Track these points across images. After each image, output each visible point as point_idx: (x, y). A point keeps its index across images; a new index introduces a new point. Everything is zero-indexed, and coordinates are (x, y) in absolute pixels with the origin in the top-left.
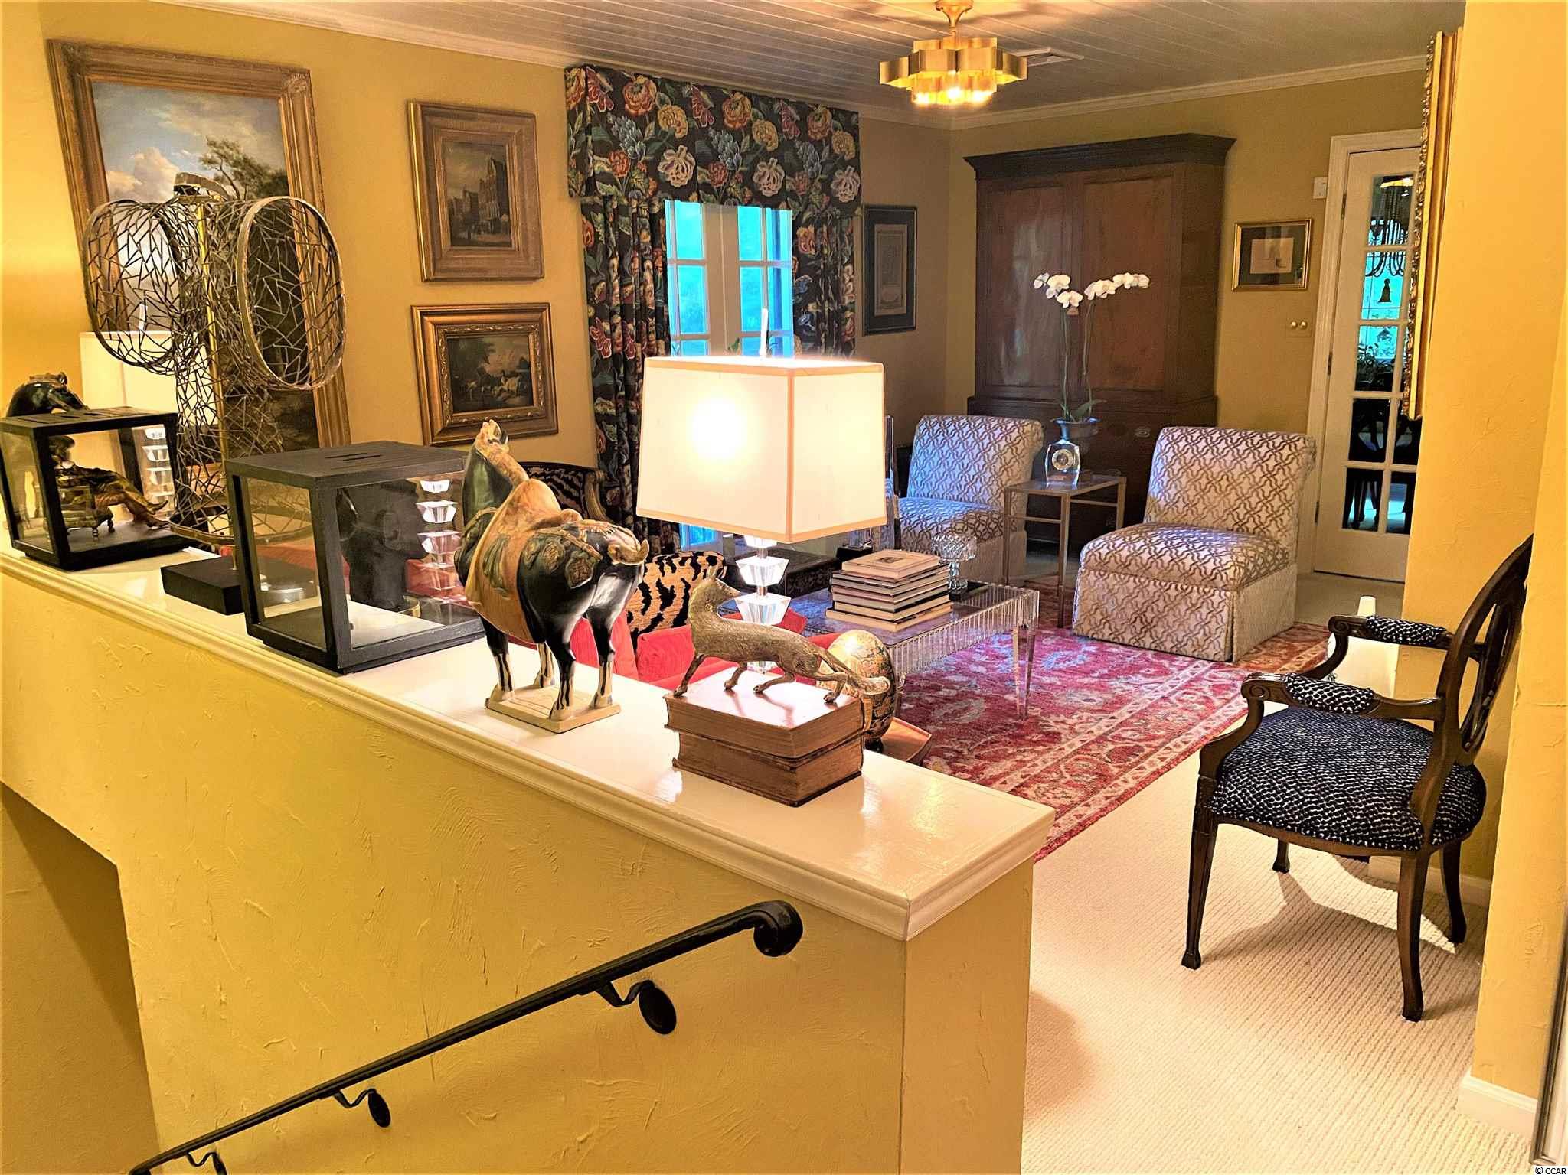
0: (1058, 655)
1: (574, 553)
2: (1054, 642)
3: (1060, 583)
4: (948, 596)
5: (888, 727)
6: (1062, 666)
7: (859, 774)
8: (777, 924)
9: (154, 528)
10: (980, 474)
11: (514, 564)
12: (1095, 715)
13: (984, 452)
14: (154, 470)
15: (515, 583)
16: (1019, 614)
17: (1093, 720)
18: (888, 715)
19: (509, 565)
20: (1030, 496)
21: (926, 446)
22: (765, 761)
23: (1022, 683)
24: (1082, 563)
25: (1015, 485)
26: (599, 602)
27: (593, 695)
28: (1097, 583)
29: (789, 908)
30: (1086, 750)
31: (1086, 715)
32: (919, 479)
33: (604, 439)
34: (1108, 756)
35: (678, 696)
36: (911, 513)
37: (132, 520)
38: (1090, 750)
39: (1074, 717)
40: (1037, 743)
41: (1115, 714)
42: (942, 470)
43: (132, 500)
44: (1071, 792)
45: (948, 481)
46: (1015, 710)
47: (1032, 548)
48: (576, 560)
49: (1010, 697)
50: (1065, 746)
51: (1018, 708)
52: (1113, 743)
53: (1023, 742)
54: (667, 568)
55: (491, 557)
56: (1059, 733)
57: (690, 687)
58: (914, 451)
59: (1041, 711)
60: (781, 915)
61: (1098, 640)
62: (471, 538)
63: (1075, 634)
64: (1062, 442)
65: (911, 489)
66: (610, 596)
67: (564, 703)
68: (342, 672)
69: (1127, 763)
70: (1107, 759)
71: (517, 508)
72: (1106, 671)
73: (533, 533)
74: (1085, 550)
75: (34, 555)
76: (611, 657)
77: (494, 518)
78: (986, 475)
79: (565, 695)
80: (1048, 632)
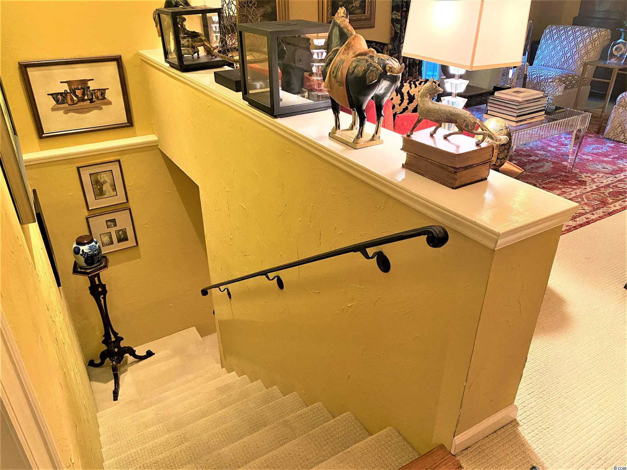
0: (594, 146)
1: (371, 68)
2: (593, 140)
3: (603, 112)
4: (544, 112)
5: (503, 164)
6: (595, 151)
7: (486, 179)
8: (437, 235)
9: (213, 57)
10: (572, 56)
11: (345, 72)
12: (606, 175)
13: (577, 45)
14: (215, 35)
15: (345, 81)
16: (579, 124)
17: (605, 177)
18: (504, 159)
19: (343, 73)
20: (597, 67)
21: (547, 40)
22: (442, 168)
23: (572, 157)
24: (617, 103)
25: (591, 62)
26: (379, 92)
27: (372, 135)
28: (623, 113)
29: (443, 229)
30: (597, 190)
31: (601, 175)
32: (540, 57)
33: (394, 30)
34: (609, 194)
35: (409, 136)
36: (533, 73)
37: (206, 54)
38: (600, 191)
39: (596, 175)
40: (574, 185)
41: (617, 176)
42: (553, 53)
43: (206, 45)
44: (586, 208)
45: (555, 59)
46: (566, 169)
47: (592, 95)
48: (372, 71)
49: (565, 163)
50: (588, 187)
51: (568, 168)
52: (612, 188)
53: (567, 183)
54: (413, 86)
55: (336, 69)
56: (586, 182)
57: (414, 133)
58: (541, 43)
59: (579, 171)
60: (439, 231)
61: (616, 141)
62: (329, 60)
63: (605, 138)
64: (620, 40)
65: (535, 62)
66: (384, 90)
67: (360, 136)
68: (276, 117)
69: (618, 198)
70: (608, 196)
71: (350, 47)
72: (617, 156)
73: (354, 59)
74: (620, 96)
75: (172, 65)
76: (382, 118)
77: (339, 51)
78: (575, 56)
79: (361, 133)
80: (591, 135)
